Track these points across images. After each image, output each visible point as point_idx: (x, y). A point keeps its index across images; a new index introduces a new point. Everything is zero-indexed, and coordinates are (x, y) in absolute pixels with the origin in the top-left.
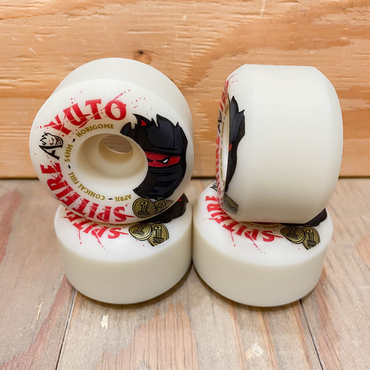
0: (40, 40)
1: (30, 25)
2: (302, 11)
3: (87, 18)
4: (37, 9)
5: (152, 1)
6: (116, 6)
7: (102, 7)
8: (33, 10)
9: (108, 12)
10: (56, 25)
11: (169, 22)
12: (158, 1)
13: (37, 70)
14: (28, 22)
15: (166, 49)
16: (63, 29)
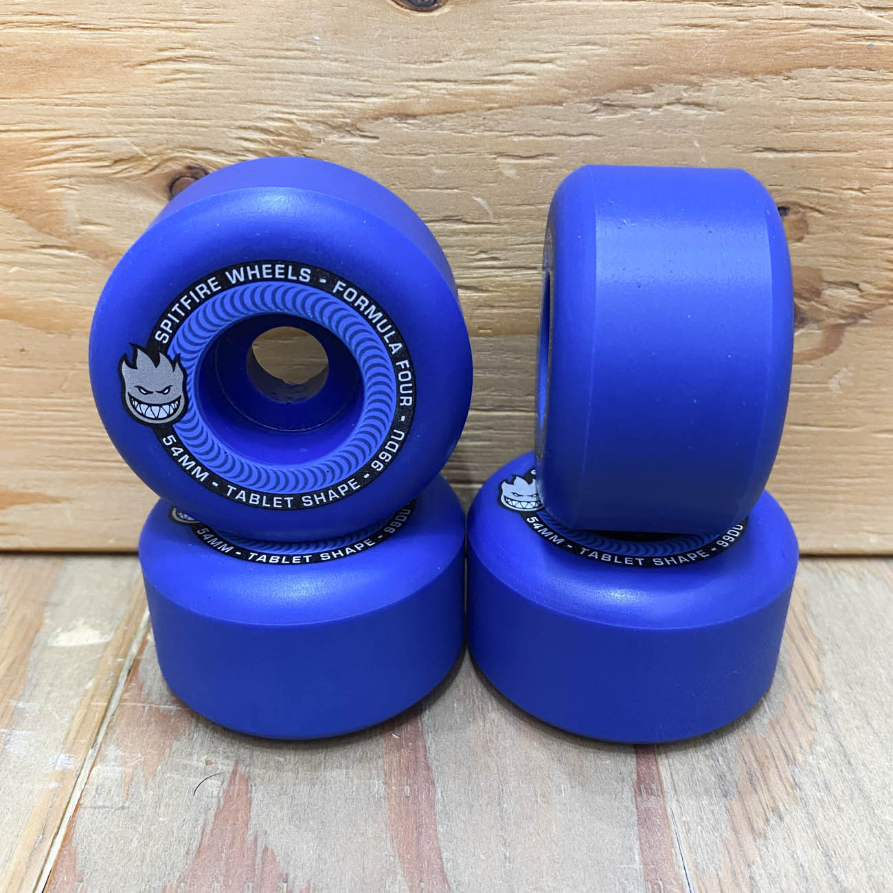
0: (508, 173)
1: (486, 133)
3: (648, 113)
4: (516, 88)
5: (838, 67)
6: (736, 82)
7: (696, 84)
8: (504, 91)
9: (711, 99)
10: (562, 132)
11: (875, 125)
12: (854, 70)
13: (483, 256)
14: (483, 125)
15: (852, 201)
16: (579, 143)
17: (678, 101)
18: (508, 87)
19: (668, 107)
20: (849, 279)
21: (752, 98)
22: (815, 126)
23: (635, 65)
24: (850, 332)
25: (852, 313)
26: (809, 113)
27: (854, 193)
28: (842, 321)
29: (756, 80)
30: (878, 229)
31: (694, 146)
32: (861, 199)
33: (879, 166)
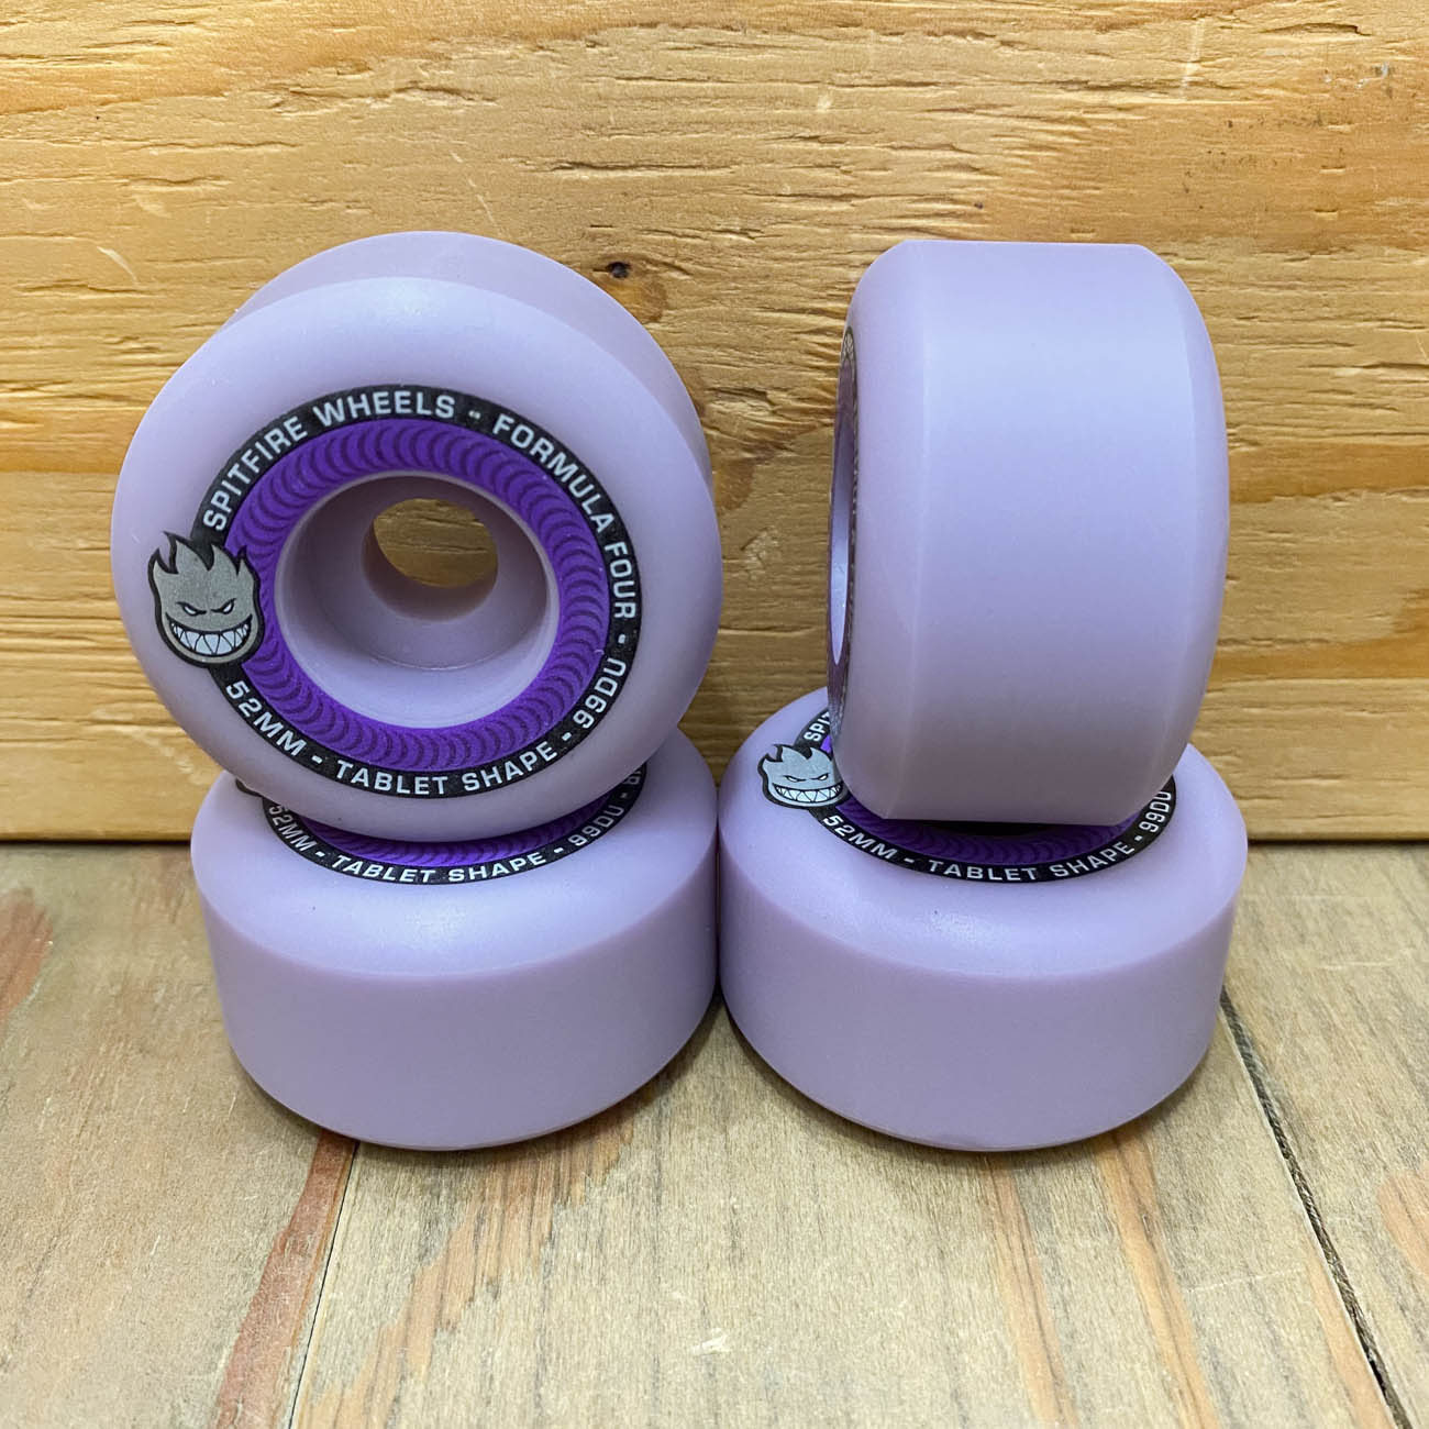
0: (151, 208)
1: (104, 143)
2: (1378, 71)
3: (369, 105)
4: (143, 67)
5: (676, 25)
6: (507, 52)
7: (439, 56)
8: (123, 72)
9: (468, 82)
10: (229, 139)
11: (752, 123)
12: (703, 29)
13: (133, 345)
14: (97, 129)
15: (733, 251)
16: (260, 157)
17: (415, 85)
18: (128, 66)
19: (401, 96)
20: (747, 385)
21: (537, 78)
22: (653, 127)
23: (334, 26)
24: (761, 472)
25: (762, 442)
26: (638, 103)
27: (734, 237)
28: (748, 455)
29: (541, 48)
30: (784, 298)
31: (453, 159)
32: (747, 248)
33: (771, 192)
